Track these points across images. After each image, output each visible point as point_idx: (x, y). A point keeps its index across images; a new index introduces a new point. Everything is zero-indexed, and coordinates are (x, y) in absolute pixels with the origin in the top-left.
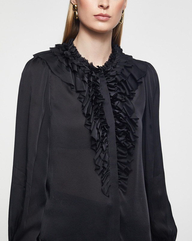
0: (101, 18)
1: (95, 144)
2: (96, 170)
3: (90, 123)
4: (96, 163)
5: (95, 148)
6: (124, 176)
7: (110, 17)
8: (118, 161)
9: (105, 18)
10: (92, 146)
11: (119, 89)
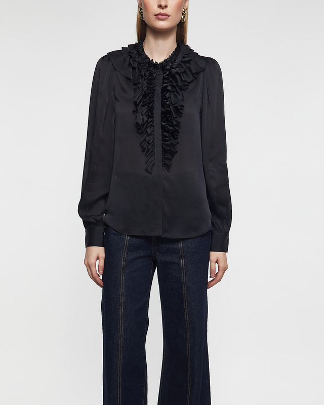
0: (160, 17)
1: (140, 128)
2: (143, 151)
3: (137, 110)
4: (142, 145)
5: (140, 132)
6: (168, 156)
7: (169, 16)
8: (162, 144)
9: (164, 17)
10: (138, 129)
11: (171, 82)
